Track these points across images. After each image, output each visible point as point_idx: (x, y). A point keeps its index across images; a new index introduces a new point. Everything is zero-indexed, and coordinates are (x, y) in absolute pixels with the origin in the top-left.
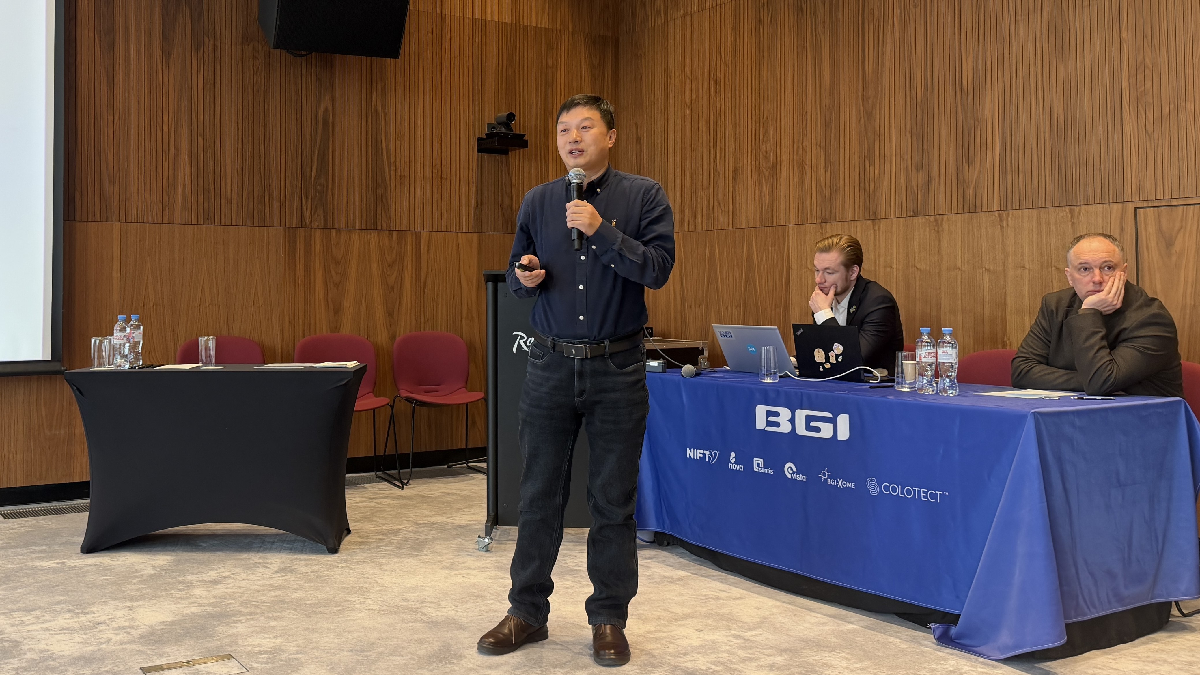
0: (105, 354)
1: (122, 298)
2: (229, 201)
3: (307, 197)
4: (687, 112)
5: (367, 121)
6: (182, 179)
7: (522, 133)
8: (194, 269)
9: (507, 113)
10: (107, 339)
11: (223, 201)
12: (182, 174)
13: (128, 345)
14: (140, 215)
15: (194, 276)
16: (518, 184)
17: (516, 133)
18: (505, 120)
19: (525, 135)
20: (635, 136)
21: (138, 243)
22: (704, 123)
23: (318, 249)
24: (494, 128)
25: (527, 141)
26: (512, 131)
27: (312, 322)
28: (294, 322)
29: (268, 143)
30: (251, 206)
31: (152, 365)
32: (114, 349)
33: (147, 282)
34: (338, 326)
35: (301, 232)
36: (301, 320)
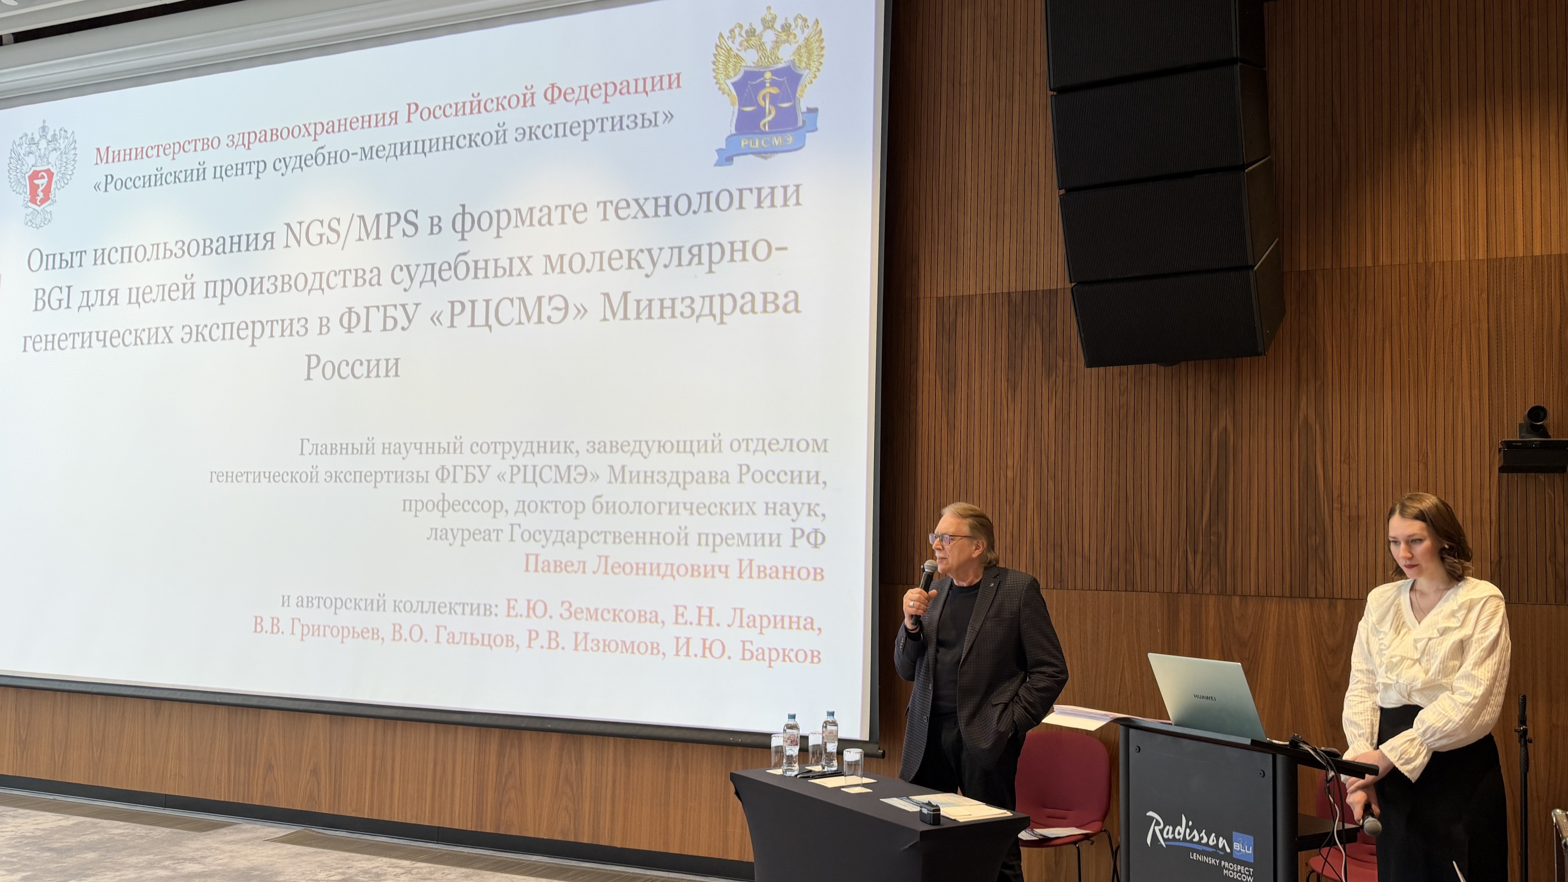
2: (1086, 559)
3: (1195, 553)
5: (1291, 439)
11: (1079, 560)
23: (1211, 623)
30: (1115, 563)
35: (1186, 599)
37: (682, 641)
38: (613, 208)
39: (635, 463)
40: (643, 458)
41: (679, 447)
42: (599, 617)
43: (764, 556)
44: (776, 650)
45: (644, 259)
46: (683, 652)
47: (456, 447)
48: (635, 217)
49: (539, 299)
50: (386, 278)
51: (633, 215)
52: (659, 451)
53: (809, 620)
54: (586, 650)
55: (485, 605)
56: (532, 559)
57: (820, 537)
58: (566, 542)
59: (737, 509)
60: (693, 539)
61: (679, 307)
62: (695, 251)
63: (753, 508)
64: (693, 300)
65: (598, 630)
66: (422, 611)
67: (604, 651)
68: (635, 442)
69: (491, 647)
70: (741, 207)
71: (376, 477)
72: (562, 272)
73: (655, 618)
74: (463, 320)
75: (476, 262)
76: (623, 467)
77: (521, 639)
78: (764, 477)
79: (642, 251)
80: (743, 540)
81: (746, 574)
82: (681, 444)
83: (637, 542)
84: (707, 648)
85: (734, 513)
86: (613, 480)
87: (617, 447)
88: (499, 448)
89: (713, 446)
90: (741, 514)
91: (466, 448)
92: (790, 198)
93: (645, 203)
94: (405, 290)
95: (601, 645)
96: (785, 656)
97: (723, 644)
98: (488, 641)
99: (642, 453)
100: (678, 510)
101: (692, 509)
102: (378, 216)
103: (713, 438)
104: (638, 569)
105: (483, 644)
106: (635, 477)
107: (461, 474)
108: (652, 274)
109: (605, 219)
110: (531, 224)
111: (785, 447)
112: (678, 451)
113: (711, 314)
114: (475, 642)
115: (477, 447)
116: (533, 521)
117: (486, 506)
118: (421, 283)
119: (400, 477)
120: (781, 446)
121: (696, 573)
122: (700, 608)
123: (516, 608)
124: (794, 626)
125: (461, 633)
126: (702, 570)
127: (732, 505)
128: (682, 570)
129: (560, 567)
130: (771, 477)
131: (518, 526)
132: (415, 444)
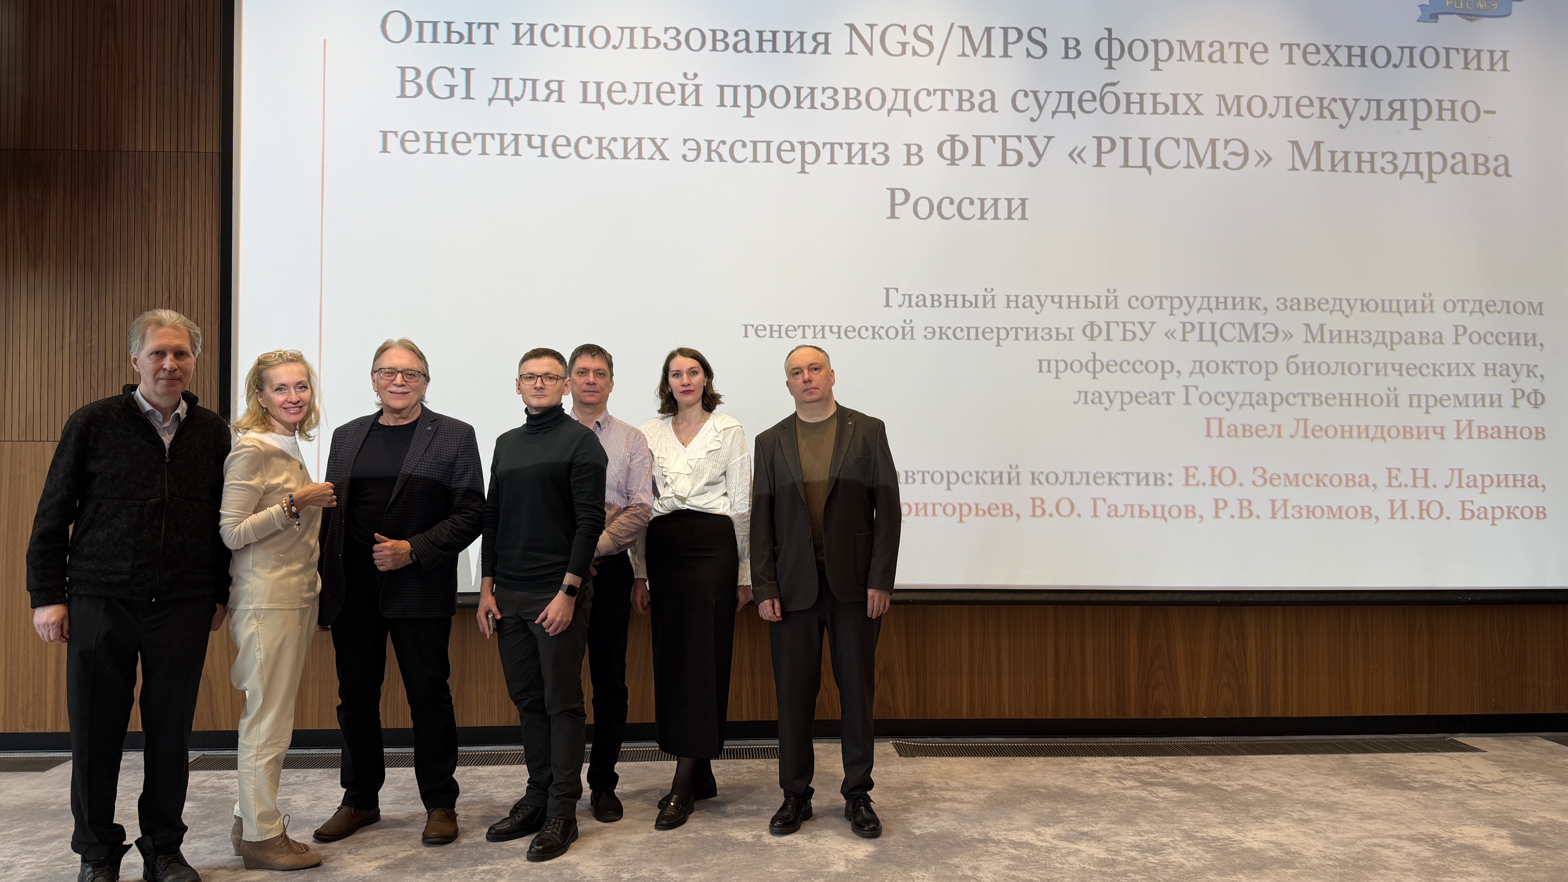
37: (1397, 504)
38: (1301, 52)
39: (1335, 322)
40: (1344, 317)
41: (1383, 306)
42: (1300, 483)
43: (1484, 417)
44: (1501, 509)
45: (1337, 108)
46: (1399, 514)
47: (1110, 301)
48: (1326, 64)
49: (1213, 142)
50: (1003, 102)
51: (1323, 62)
52: (1362, 310)
53: (1533, 478)
54: (1286, 517)
55: (1155, 475)
56: (1214, 424)
57: (1539, 397)
58: (1256, 405)
59: (1452, 370)
60: (1404, 400)
61: (1379, 162)
62: (1397, 105)
63: (1472, 369)
64: (1395, 156)
65: (1298, 496)
66: (1072, 483)
67: (1308, 517)
68: (1335, 299)
69: (1166, 519)
70: (1448, 66)
71: (1000, 335)
72: (1239, 114)
73: (1365, 481)
74: (1114, 159)
75: (1128, 95)
76: (1322, 326)
77: (1206, 508)
78: (1483, 338)
79: (1335, 100)
80: (1461, 401)
81: (1465, 435)
82: (1387, 304)
83: (1341, 405)
84: (1424, 510)
85: (1450, 375)
86: (1310, 338)
87: (1312, 304)
88: (1166, 303)
89: (1425, 306)
90: (1458, 375)
91: (1122, 302)
92: (1496, 62)
93: (1336, 50)
94: (1032, 120)
95: (1304, 512)
96: (1510, 513)
97: (1440, 505)
98: (1162, 513)
99: (1343, 312)
100: (1386, 371)
101: (1400, 369)
102: (988, 30)
103: (1423, 298)
104: (1343, 432)
105: (1155, 516)
106: (1337, 337)
107: (1116, 332)
108: (1346, 125)
109: (1291, 62)
110: (1200, 59)
111: (1502, 310)
112: (1383, 311)
113: (1417, 171)
114: (1144, 514)
115: (1136, 301)
116: (1214, 383)
117: (1151, 367)
118: (1054, 113)
119: (1032, 334)
120: (1498, 308)
121: (1408, 435)
122: (1414, 470)
123: (1196, 476)
124: (1519, 484)
125: (1126, 506)
126: (1415, 432)
127: (1446, 366)
128: (1394, 433)
129: (1249, 431)
130: (1489, 339)
131: (1194, 389)
132: (1053, 297)
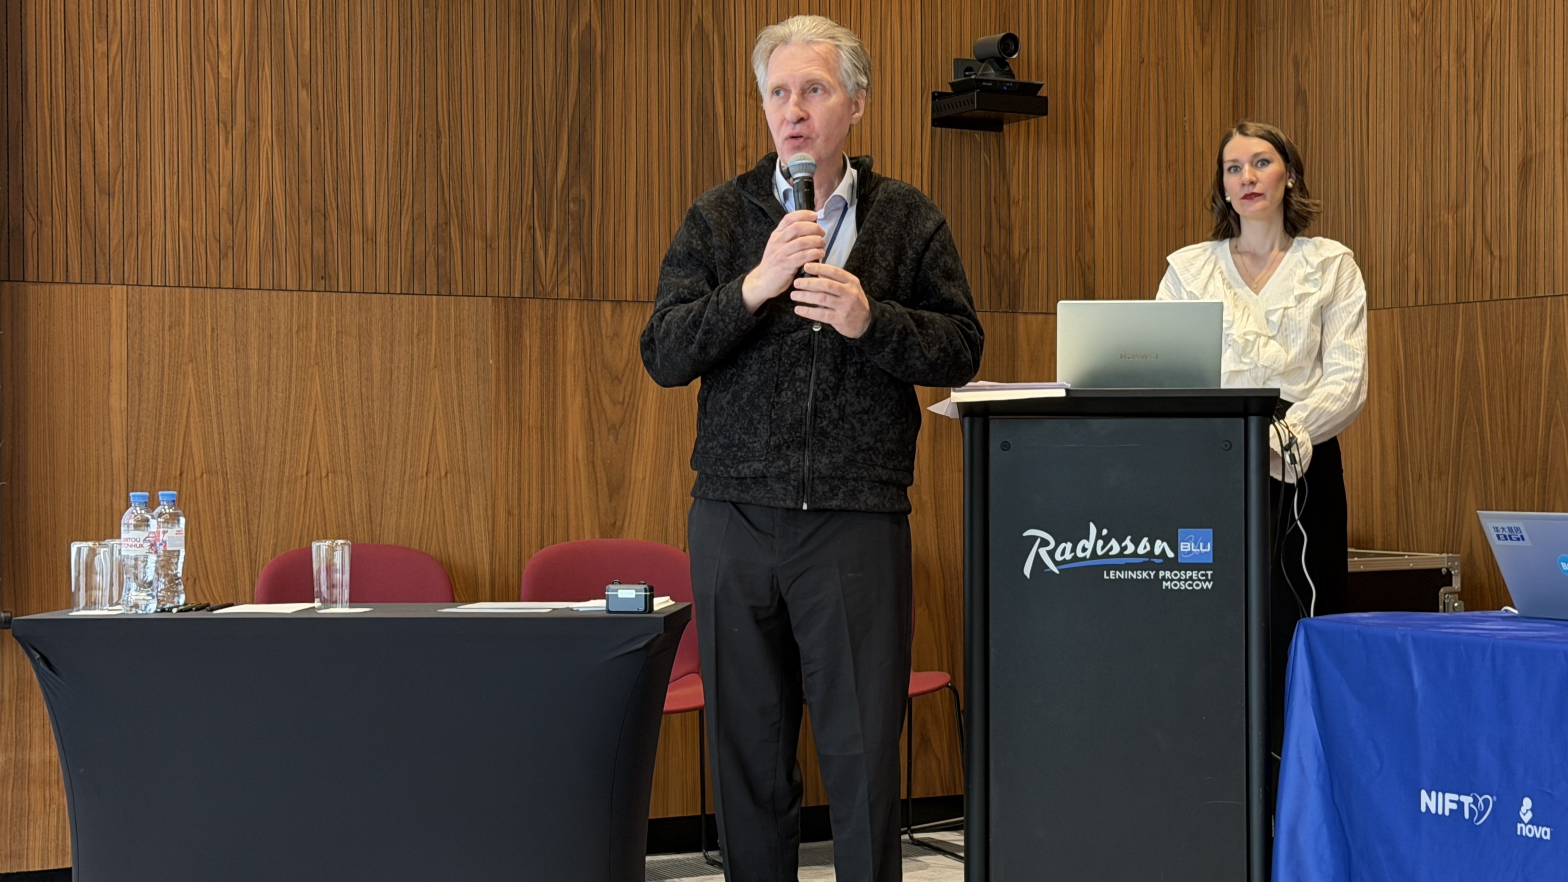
0: (101, 580)
1: (132, 457)
2: (370, 237)
3: (546, 229)
4: (1415, 29)
5: (681, 53)
6: (264, 184)
7: (1034, 80)
8: (293, 392)
9: (1002, 35)
10: (106, 546)
11: (357, 239)
12: (263, 173)
13: (153, 558)
14: (170, 267)
15: (292, 407)
16: (1025, 198)
17: (1021, 80)
18: (995, 50)
19: (1040, 86)
20: (1292, 87)
21: (167, 333)
22: (1453, 56)
23: (571, 346)
24: (969, 69)
25: (1046, 98)
26: (1013, 76)
27: (560, 512)
28: (520, 513)
29: (458, 106)
30: (420, 248)
31: (208, 605)
32: (121, 569)
33: (187, 421)
34: (619, 523)
35: (534, 308)
36: (534, 507)
